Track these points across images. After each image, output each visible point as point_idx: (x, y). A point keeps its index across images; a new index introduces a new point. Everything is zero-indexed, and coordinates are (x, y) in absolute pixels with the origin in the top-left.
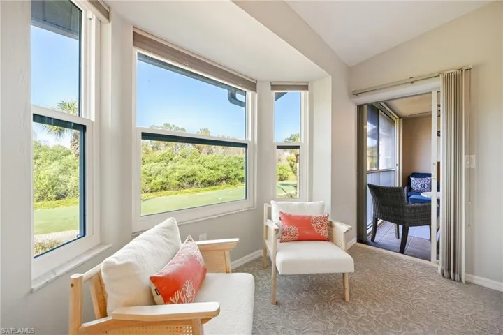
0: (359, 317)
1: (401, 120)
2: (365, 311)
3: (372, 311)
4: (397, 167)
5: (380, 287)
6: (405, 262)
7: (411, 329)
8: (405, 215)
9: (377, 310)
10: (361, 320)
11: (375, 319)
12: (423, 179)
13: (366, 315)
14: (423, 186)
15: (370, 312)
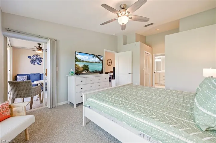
0: (39, 140)
1: (12, 47)
2: (39, 136)
3: (41, 133)
4: (10, 71)
5: (36, 125)
6: (37, 111)
7: (56, 127)
8: (32, 92)
9: (42, 132)
10: (41, 139)
11: (45, 134)
12: (23, 77)
13: (41, 136)
14: (23, 80)
15: (41, 134)
